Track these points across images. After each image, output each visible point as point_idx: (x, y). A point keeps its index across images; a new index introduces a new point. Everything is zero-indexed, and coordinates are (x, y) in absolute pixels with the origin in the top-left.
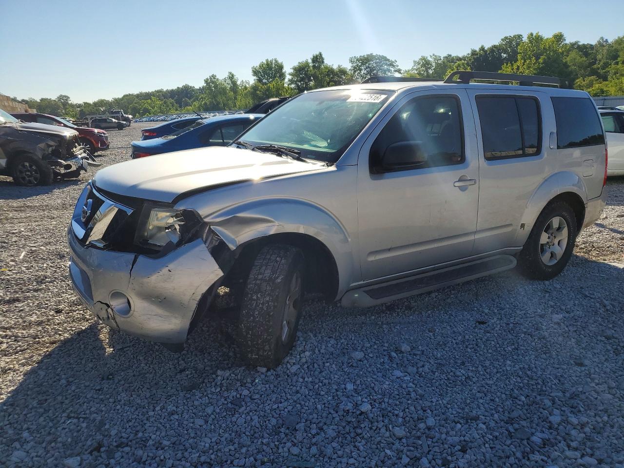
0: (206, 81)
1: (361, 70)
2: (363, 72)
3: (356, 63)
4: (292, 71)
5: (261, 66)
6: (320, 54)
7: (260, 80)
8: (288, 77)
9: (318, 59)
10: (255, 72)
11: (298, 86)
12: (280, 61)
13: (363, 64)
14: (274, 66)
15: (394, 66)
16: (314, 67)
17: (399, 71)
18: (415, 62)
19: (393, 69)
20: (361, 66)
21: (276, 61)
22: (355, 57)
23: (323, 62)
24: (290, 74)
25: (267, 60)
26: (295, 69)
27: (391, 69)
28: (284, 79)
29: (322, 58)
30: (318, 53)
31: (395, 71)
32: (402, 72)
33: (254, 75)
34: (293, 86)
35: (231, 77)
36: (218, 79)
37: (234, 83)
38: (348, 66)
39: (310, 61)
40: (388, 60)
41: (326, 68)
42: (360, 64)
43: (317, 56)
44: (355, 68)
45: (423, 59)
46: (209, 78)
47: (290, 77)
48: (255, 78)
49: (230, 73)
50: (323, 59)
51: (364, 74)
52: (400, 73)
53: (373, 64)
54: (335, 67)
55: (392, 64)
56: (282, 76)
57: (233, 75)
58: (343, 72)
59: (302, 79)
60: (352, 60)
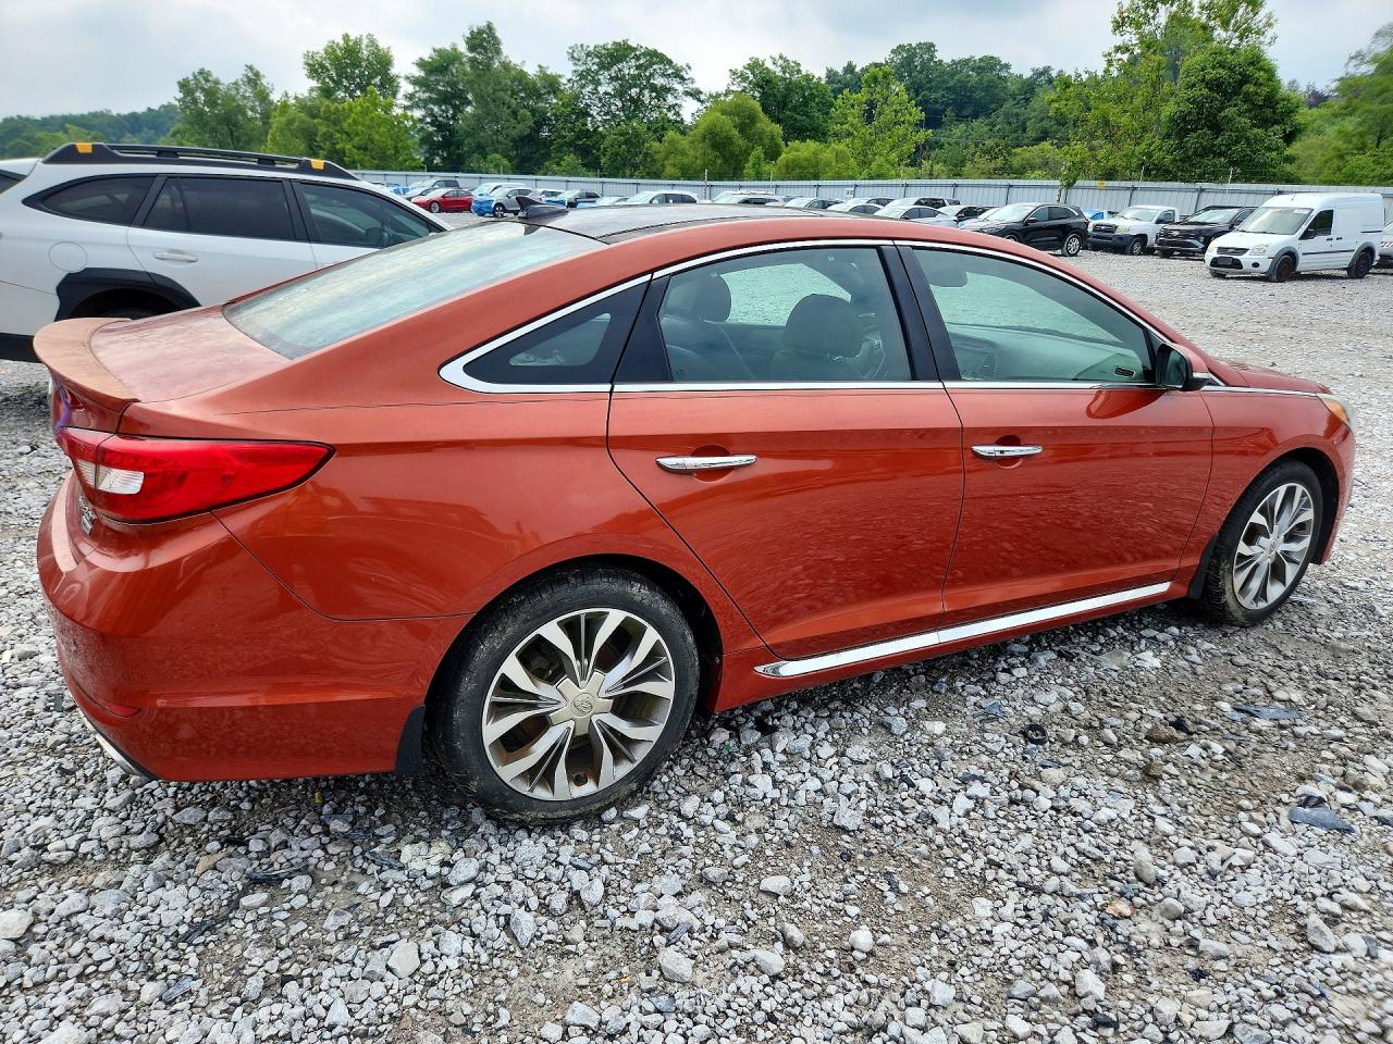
0: (184, 85)
1: (597, 83)
2: (602, 89)
3: (585, 64)
4: (418, 73)
5: (331, 50)
6: (489, 27)
7: (327, 92)
8: (406, 88)
9: (483, 41)
10: (315, 69)
11: (432, 114)
12: (383, 45)
13: (602, 66)
14: (365, 54)
15: (683, 78)
16: (473, 60)
17: (695, 94)
18: (733, 73)
19: (680, 88)
20: (597, 73)
21: (372, 42)
22: (582, 46)
23: (498, 52)
25: (346, 38)
27: (677, 86)
28: (394, 95)
29: (495, 38)
30: (483, 24)
31: (687, 93)
32: (702, 97)
33: (311, 76)
34: (418, 113)
35: (254, 79)
36: (217, 82)
37: (263, 96)
38: (565, 71)
39: (463, 48)
40: (670, 62)
41: (506, 66)
42: (595, 67)
43: (480, 32)
44: (582, 76)
45: (755, 65)
46: (191, 78)
48: (314, 83)
49: (251, 68)
50: (496, 42)
51: (606, 93)
52: (699, 100)
53: (628, 68)
54: (531, 70)
55: (678, 75)
56: (389, 84)
57: (257, 74)
58: (552, 84)
59: (444, 99)
60: (575, 55)
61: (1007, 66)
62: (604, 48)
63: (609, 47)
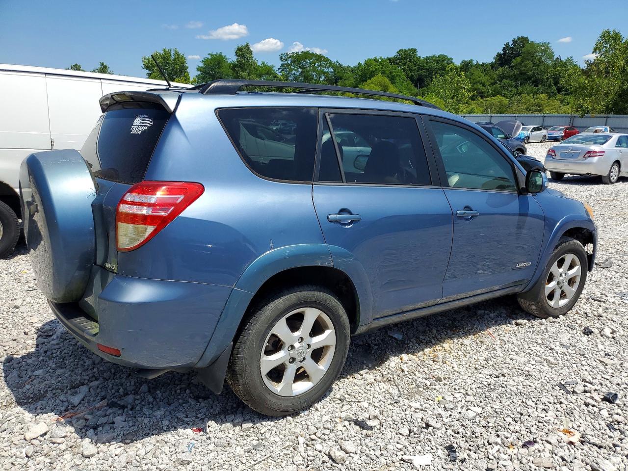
1: (292, 70)
3: (286, 60)
4: (201, 65)
6: (247, 45)
9: (243, 52)
12: (181, 52)
14: (173, 57)
20: (291, 65)
21: (176, 52)
22: (287, 53)
23: (251, 57)
24: (198, 70)
26: (205, 62)
29: (250, 50)
30: (244, 44)
43: (242, 47)
44: (284, 66)
47: (199, 73)
49: (102, 64)
56: (184, 70)
57: (105, 67)
60: (283, 57)
61: (451, 59)
62: (297, 53)
63: (300, 53)
